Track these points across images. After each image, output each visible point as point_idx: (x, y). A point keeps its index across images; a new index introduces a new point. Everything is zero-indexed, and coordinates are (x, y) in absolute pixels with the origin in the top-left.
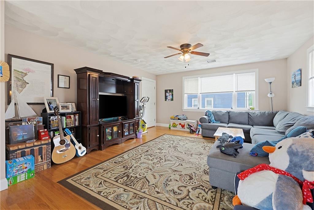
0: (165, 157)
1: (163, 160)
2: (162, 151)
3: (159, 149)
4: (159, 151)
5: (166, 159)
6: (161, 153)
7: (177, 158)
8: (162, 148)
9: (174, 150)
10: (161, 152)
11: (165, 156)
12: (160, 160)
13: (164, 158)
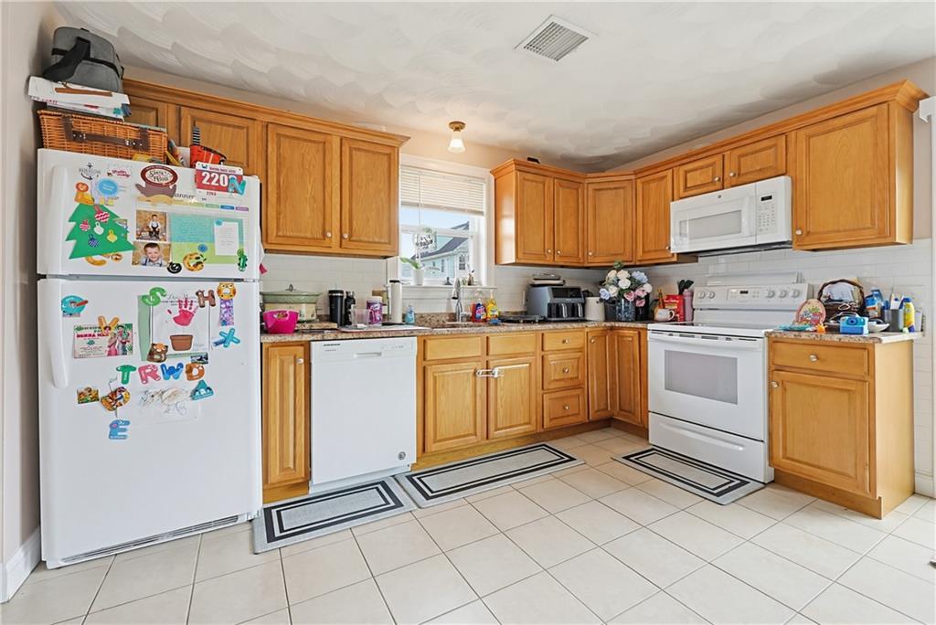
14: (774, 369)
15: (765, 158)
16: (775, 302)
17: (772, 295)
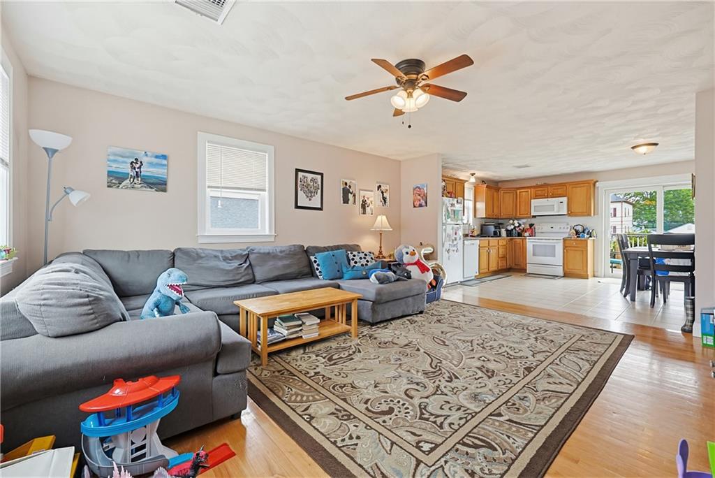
0: (471, 348)
1: (475, 342)
2: (479, 364)
3: (491, 374)
4: (491, 366)
5: (470, 344)
6: (483, 358)
7: (444, 342)
8: (480, 374)
9: (444, 362)
10: (484, 361)
11: (473, 350)
12: (482, 344)
13: (475, 346)
14: (565, 247)
15: (560, 191)
16: (562, 230)
17: (564, 228)
